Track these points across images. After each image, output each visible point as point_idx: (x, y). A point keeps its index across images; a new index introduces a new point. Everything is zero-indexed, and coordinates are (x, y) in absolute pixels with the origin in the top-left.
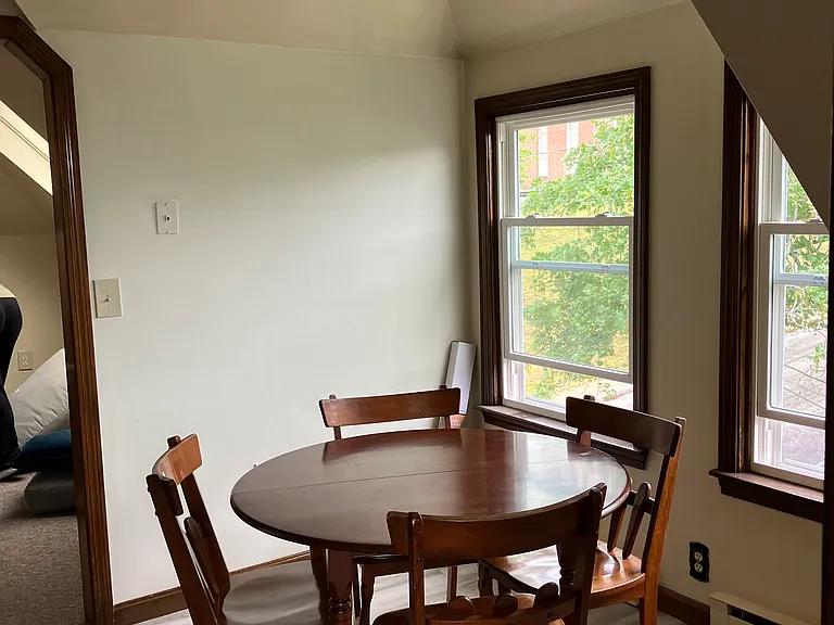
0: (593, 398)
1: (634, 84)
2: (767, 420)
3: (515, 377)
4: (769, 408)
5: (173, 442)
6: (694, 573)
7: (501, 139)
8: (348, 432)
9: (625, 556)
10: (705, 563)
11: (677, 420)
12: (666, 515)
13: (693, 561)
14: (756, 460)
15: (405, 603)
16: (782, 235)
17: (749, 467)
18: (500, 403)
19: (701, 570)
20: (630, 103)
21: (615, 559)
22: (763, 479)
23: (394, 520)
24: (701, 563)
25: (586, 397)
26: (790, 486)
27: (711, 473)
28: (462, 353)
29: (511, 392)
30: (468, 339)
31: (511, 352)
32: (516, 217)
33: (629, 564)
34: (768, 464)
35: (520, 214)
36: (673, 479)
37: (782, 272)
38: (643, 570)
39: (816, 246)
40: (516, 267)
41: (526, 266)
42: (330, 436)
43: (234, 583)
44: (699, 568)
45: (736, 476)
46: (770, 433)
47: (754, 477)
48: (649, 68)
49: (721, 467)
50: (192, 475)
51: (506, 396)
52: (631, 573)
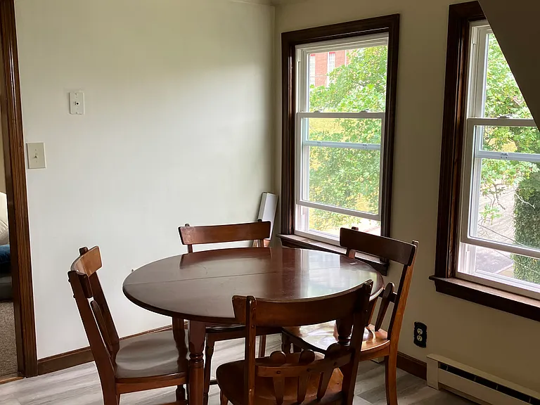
0: (358, 229)
1: (388, 26)
2: (467, 245)
3: (303, 216)
4: (469, 237)
5: (83, 251)
6: (416, 342)
7: (298, 60)
8: (197, 248)
9: (377, 330)
10: (424, 336)
11: (413, 243)
12: (404, 303)
13: (416, 334)
14: (459, 271)
15: (242, 357)
16: (481, 126)
17: (454, 274)
18: (293, 233)
19: (421, 340)
20: (386, 38)
21: (369, 331)
22: (464, 282)
23: (237, 301)
24: (421, 335)
25: (353, 228)
26: (481, 287)
27: (430, 278)
28: (269, 200)
29: (300, 226)
30: (273, 191)
31: (301, 200)
32: (307, 112)
33: (380, 334)
34: (466, 272)
35: (309, 110)
36: (409, 280)
37: (480, 150)
38: (389, 338)
39: (487, 141)
40: (306, 145)
41: (312, 144)
42: (185, 250)
43: (122, 345)
44: (420, 338)
45: (446, 280)
46: (468, 252)
47: (458, 280)
48: (399, 15)
49: (437, 274)
50: (95, 273)
51: (296, 229)
52: (380, 339)
